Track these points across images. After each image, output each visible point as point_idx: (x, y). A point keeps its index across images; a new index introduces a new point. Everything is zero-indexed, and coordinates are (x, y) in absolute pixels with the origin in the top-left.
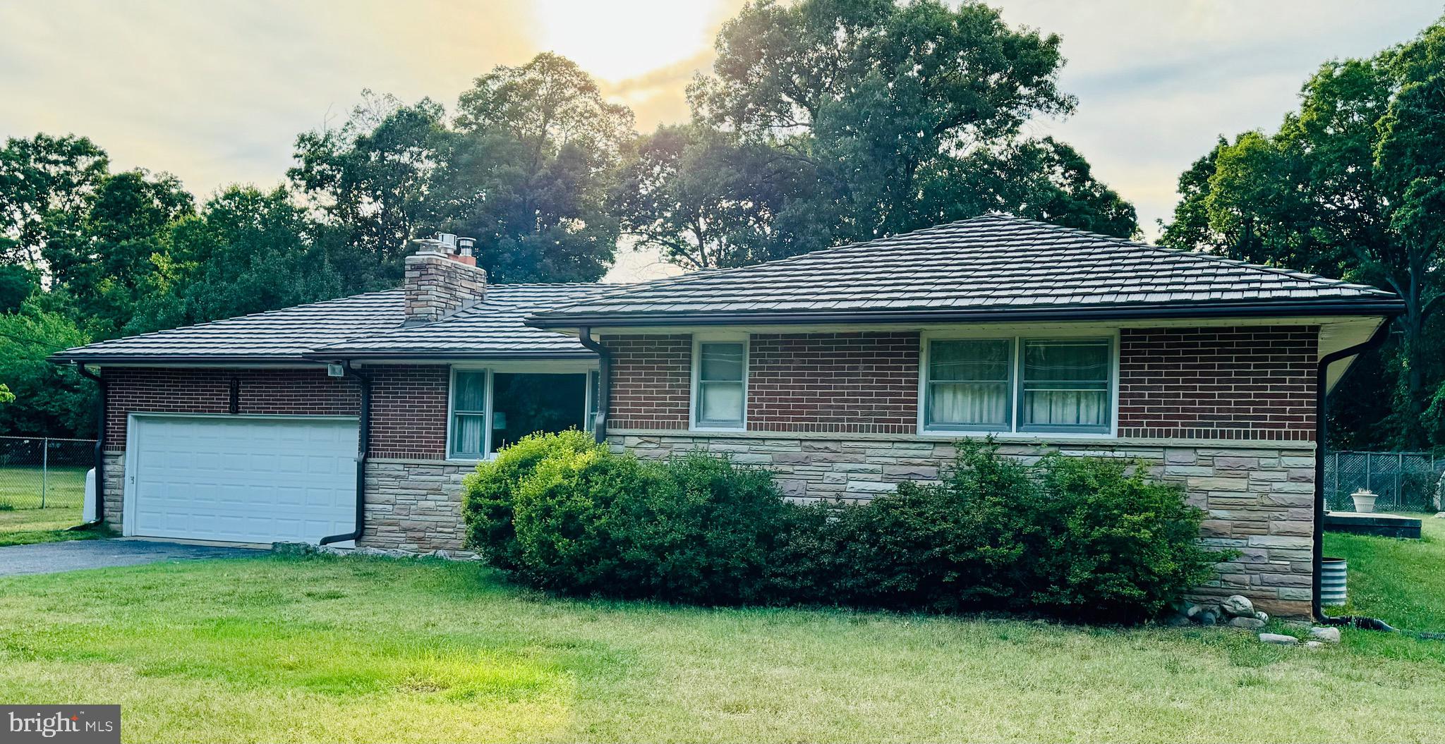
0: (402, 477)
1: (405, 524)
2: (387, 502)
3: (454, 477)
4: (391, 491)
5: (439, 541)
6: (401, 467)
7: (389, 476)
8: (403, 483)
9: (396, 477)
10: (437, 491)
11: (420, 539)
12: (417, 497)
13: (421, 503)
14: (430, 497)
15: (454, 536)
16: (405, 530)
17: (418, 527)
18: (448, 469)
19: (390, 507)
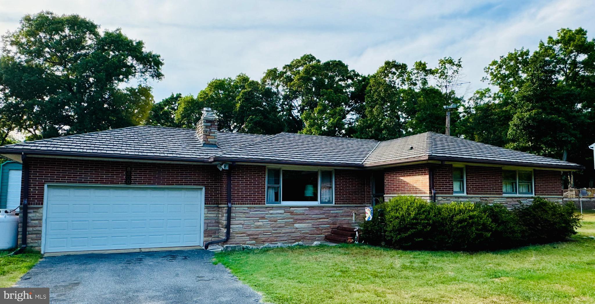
0: (247, 213)
1: (249, 233)
2: (241, 224)
3: (271, 212)
4: (242, 219)
5: (265, 238)
6: (247, 209)
7: (241, 212)
8: (247, 215)
9: (245, 213)
10: (263, 218)
11: (256, 238)
12: (254, 221)
13: (256, 223)
14: (260, 220)
15: (271, 236)
16: (249, 235)
17: (256, 233)
18: (268, 209)
19: (241, 226)
